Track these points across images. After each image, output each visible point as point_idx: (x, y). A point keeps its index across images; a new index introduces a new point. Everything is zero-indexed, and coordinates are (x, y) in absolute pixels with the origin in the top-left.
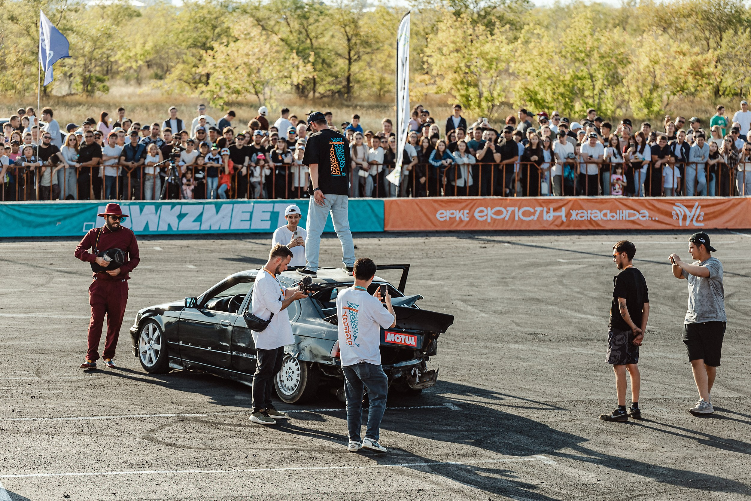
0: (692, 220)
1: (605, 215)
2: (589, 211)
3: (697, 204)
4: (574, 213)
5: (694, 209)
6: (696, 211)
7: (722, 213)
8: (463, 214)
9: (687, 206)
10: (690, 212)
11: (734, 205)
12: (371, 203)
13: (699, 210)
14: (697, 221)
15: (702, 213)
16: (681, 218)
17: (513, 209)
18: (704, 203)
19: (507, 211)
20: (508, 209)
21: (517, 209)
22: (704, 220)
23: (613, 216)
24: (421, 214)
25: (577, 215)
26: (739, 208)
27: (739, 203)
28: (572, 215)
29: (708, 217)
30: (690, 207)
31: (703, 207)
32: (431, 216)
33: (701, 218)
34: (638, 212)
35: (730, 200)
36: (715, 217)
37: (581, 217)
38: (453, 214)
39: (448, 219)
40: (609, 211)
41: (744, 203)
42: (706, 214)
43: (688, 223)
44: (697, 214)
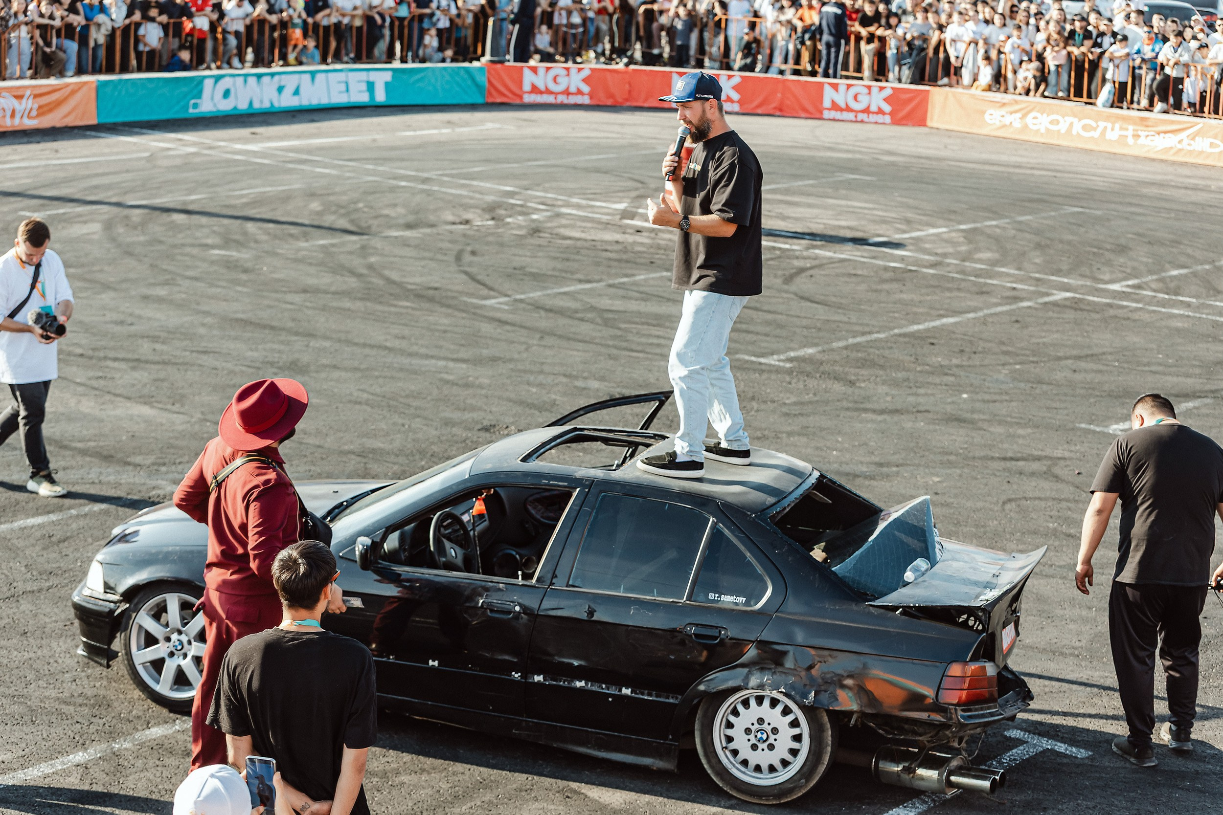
0: (22, 118)
3: (28, 93)
5: (24, 101)
6: (27, 103)
7: (59, 103)
10: (21, 105)
11: (73, 92)
13: (31, 101)
14: (29, 117)
15: (36, 106)
16: (9, 114)
18: (38, 91)
22: (38, 116)
26: (78, 96)
27: (79, 89)
29: (43, 111)
30: (19, 97)
31: (36, 96)
33: (34, 113)
35: (68, 85)
36: (50, 110)
41: (85, 89)
42: (40, 107)
43: (17, 121)
44: (29, 106)
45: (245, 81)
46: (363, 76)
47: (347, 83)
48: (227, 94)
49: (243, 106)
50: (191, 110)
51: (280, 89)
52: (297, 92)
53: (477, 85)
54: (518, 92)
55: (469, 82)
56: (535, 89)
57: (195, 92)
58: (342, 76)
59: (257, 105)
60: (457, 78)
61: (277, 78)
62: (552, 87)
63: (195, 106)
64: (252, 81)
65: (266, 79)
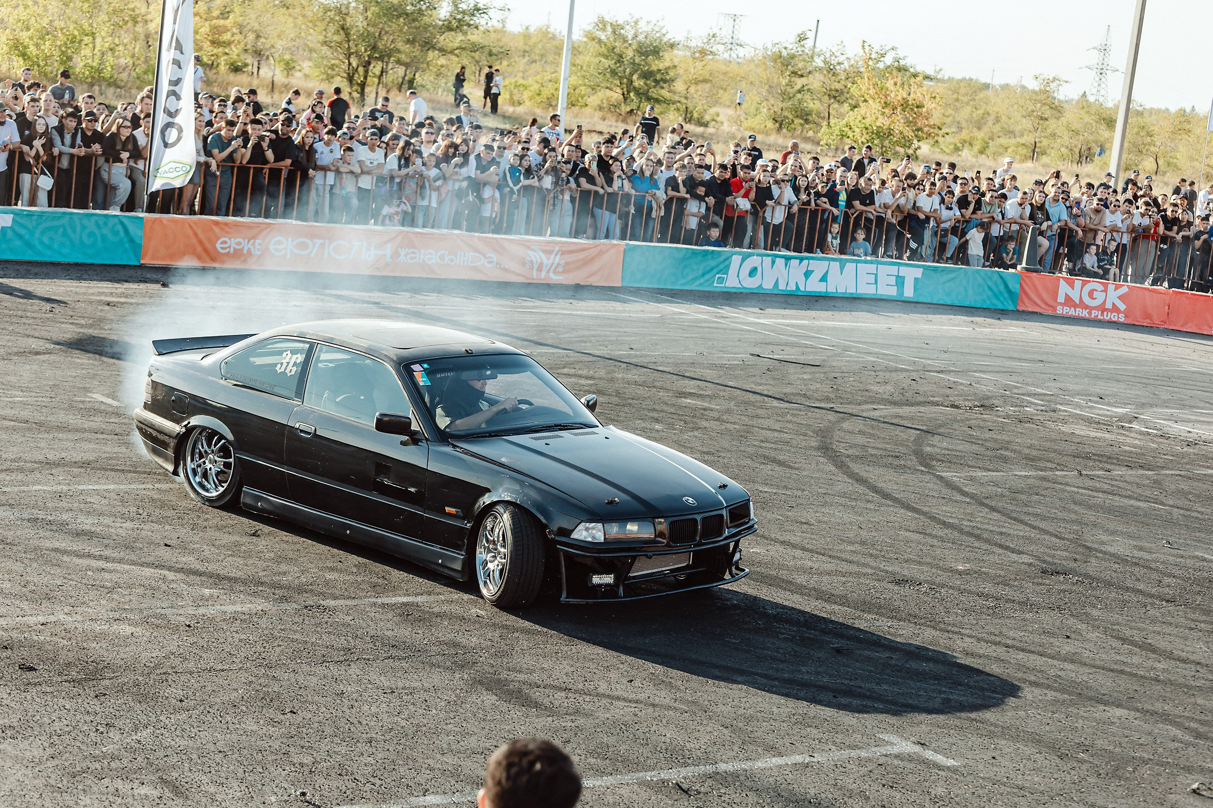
0: (548, 271)
1: (442, 257)
2: (423, 251)
3: (557, 249)
4: (403, 252)
5: (552, 256)
6: (555, 258)
7: (586, 263)
8: (253, 244)
9: (544, 252)
10: (548, 259)
11: (601, 253)
12: (125, 221)
13: (558, 257)
14: (554, 272)
15: (562, 262)
16: (536, 267)
17: (322, 241)
18: (565, 249)
19: (314, 244)
20: (315, 241)
21: (327, 241)
22: (563, 272)
23: (452, 260)
24: (194, 240)
25: (406, 255)
26: (606, 257)
27: (606, 251)
28: (399, 255)
29: (569, 268)
30: (548, 253)
31: (564, 253)
32: (208, 245)
33: (560, 269)
34: (484, 255)
36: (577, 268)
37: (412, 258)
38: (239, 244)
39: (232, 251)
40: (447, 253)
41: (613, 252)
42: (567, 264)
43: (543, 274)
44: (557, 261)
45: (773, 262)
46: (894, 270)
47: (876, 275)
48: (753, 272)
49: (768, 285)
50: (715, 284)
51: (808, 274)
52: (824, 279)
53: (1010, 292)
54: (1051, 303)
55: (1002, 287)
56: (1069, 301)
57: (722, 266)
58: (872, 268)
59: (782, 286)
60: (990, 283)
61: (805, 262)
62: (1087, 300)
63: (721, 280)
64: (780, 262)
65: (794, 263)
